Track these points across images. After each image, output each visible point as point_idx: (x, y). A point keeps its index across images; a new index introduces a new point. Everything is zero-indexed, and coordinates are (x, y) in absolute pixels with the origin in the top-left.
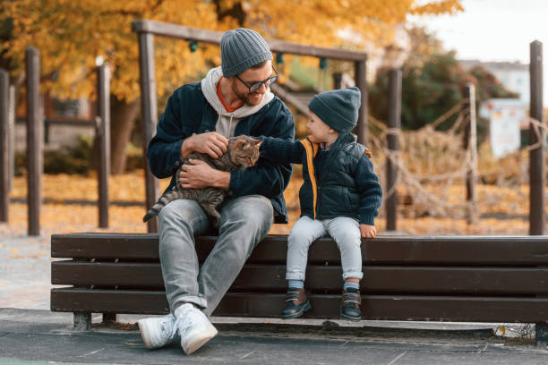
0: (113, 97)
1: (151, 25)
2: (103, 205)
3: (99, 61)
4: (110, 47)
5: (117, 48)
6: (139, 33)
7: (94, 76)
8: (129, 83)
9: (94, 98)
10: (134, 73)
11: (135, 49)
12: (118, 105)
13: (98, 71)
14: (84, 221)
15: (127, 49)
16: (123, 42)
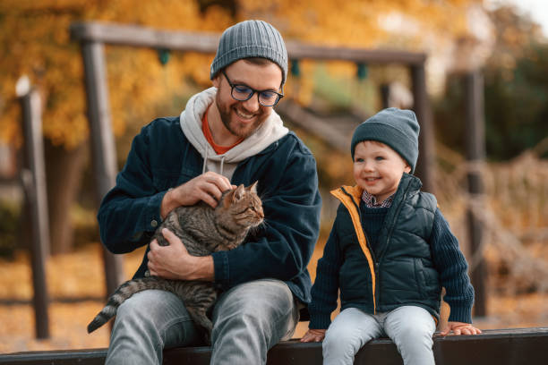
0: (47, 141)
1: (99, 29)
2: (40, 304)
3: (23, 86)
4: (37, 65)
5: (48, 64)
6: (81, 43)
7: (16, 111)
8: (70, 118)
9: (18, 143)
10: (76, 101)
11: (76, 66)
12: (55, 151)
13: (22, 103)
14: (12, 330)
15: (64, 67)
16: (58, 56)
